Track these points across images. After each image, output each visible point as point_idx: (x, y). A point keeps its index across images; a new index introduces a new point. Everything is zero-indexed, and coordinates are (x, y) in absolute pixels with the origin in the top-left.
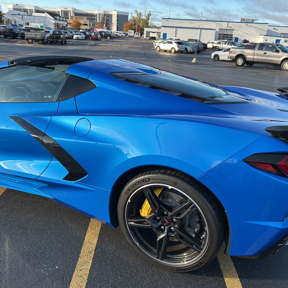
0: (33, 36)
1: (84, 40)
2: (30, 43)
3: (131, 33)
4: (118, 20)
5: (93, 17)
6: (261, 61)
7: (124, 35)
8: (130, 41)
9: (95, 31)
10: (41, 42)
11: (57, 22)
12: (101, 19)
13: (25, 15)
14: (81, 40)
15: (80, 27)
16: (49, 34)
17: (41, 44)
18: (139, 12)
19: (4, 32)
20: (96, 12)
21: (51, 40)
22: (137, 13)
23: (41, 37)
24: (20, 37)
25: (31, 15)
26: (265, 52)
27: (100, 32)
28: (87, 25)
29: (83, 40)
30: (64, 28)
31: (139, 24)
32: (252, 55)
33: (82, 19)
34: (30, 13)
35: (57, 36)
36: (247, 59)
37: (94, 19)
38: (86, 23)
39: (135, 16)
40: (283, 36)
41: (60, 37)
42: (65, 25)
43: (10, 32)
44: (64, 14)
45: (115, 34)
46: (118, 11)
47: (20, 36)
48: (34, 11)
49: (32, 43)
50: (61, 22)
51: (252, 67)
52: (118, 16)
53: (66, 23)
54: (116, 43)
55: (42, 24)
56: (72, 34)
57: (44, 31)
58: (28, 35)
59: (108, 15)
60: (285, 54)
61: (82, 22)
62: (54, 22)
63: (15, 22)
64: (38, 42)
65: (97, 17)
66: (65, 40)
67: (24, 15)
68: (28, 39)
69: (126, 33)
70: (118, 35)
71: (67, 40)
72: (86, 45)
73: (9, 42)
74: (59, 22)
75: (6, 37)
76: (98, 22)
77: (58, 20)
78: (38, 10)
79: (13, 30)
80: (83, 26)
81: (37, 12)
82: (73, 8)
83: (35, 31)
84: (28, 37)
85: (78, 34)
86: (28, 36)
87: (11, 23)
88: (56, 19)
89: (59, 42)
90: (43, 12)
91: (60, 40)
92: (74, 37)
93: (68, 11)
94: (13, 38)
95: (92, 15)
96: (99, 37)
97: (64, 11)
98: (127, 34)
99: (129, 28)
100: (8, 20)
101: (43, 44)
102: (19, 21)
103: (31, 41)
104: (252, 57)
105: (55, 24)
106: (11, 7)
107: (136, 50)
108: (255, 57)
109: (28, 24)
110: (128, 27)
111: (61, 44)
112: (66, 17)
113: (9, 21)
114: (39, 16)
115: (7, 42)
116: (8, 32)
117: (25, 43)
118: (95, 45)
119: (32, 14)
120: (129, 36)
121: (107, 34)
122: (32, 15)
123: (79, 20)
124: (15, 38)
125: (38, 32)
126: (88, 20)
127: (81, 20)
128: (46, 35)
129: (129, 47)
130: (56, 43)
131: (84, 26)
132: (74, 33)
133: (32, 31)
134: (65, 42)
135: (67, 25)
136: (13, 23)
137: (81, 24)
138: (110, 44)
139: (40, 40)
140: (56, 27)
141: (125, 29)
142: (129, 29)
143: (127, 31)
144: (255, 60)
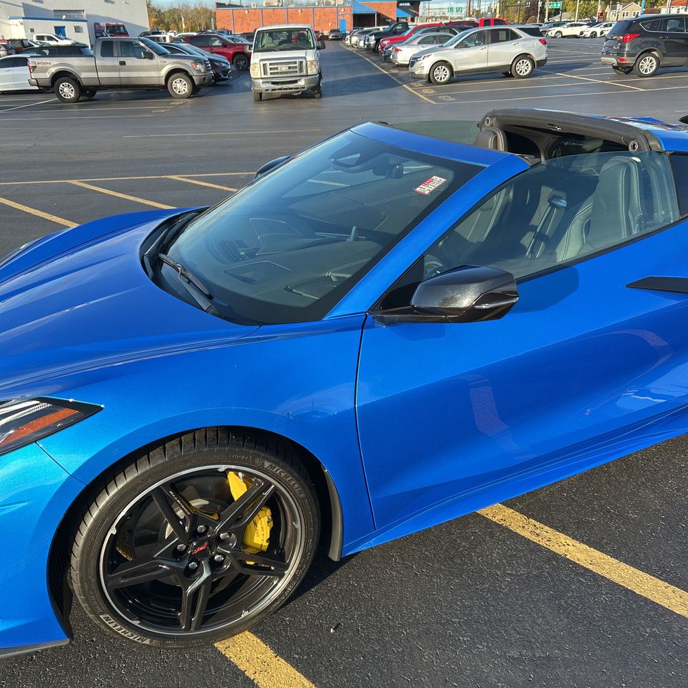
6: (119, 84)
26: (122, 59)
32: (92, 71)
36: (85, 83)
40: (64, 17)
51: (95, 100)
60: (168, 60)
104: (94, 75)
108: (101, 75)
144: (103, 83)
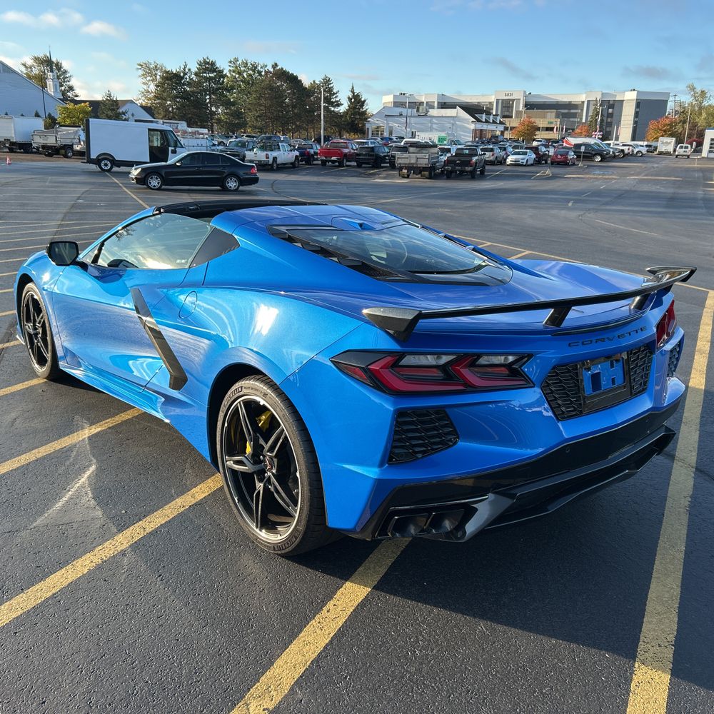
0: (413, 161)
1: (532, 165)
2: (404, 177)
3: (667, 144)
4: (637, 114)
5: (572, 111)
7: (644, 150)
8: (656, 165)
9: (564, 144)
10: (427, 173)
11: (479, 126)
12: (590, 114)
13: (414, 117)
14: (525, 166)
15: (535, 135)
16: (449, 155)
17: (427, 178)
18: (698, 90)
19: (357, 155)
20: (581, 98)
21: (450, 168)
22: (692, 93)
23: (427, 162)
24: (388, 165)
25: (426, 115)
27: (578, 146)
28: (552, 129)
29: (528, 166)
30: (495, 140)
31: (697, 120)
33: (544, 117)
34: (425, 111)
35: (463, 159)
37: (574, 115)
38: (552, 126)
39: (687, 99)
41: (471, 160)
42: (498, 133)
43: (369, 155)
44: (503, 107)
45: (616, 149)
46: (640, 90)
47: (387, 163)
48: (436, 105)
49: (408, 177)
50: (489, 127)
52: (638, 104)
53: (501, 128)
54: (611, 171)
55: (443, 134)
56: (506, 153)
57: (436, 150)
58: (401, 159)
59: (611, 103)
61: (542, 123)
62: (472, 127)
63: (391, 133)
64: (420, 173)
65: (582, 110)
66: (484, 167)
67: (411, 116)
68: (401, 169)
69: (654, 144)
70: (626, 152)
71: (487, 167)
72: (529, 178)
73: (363, 175)
74: (485, 127)
75: (359, 166)
76: (584, 121)
77: (482, 122)
78: (445, 103)
79: (376, 150)
80: (543, 133)
81: (442, 108)
82: (525, 92)
83: (418, 149)
84: (400, 164)
85: (518, 153)
86: (400, 161)
87: (382, 134)
88: (479, 120)
89: (467, 172)
90: (453, 106)
91: (469, 169)
92: (507, 160)
93: (513, 100)
94: (373, 167)
95: (570, 106)
96: (569, 157)
97: (503, 100)
98: (656, 148)
99: (662, 133)
100: (378, 127)
101: (430, 177)
102: (398, 128)
103: (406, 171)
105: (475, 131)
106: (389, 99)
107: (654, 188)
109: (413, 135)
110: (661, 130)
111: (470, 177)
112: (506, 114)
113: (378, 131)
114: (442, 117)
115: (360, 175)
116: (365, 155)
117: (393, 177)
118: (554, 177)
119: (427, 112)
120: (661, 153)
121: (594, 150)
122: (429, 114)
123: (532, 120)
124: (377, 168)
125: (424, 151)
126: (558, 117)
127: (538, 119)
128: (442, 157)
129: (641, 181)
130: (461, 176)
131: (547, 132)
132: (510, 149)
133: (411, 149)
134: (482, 172)
135: (502, 133)
136: (386, 134)
137: (538, 129)
138: (594, 174)
139: (424, 169)
140: (477, 139)
141: (651, 133)
142: (662, 136)
143: (657, 139)
